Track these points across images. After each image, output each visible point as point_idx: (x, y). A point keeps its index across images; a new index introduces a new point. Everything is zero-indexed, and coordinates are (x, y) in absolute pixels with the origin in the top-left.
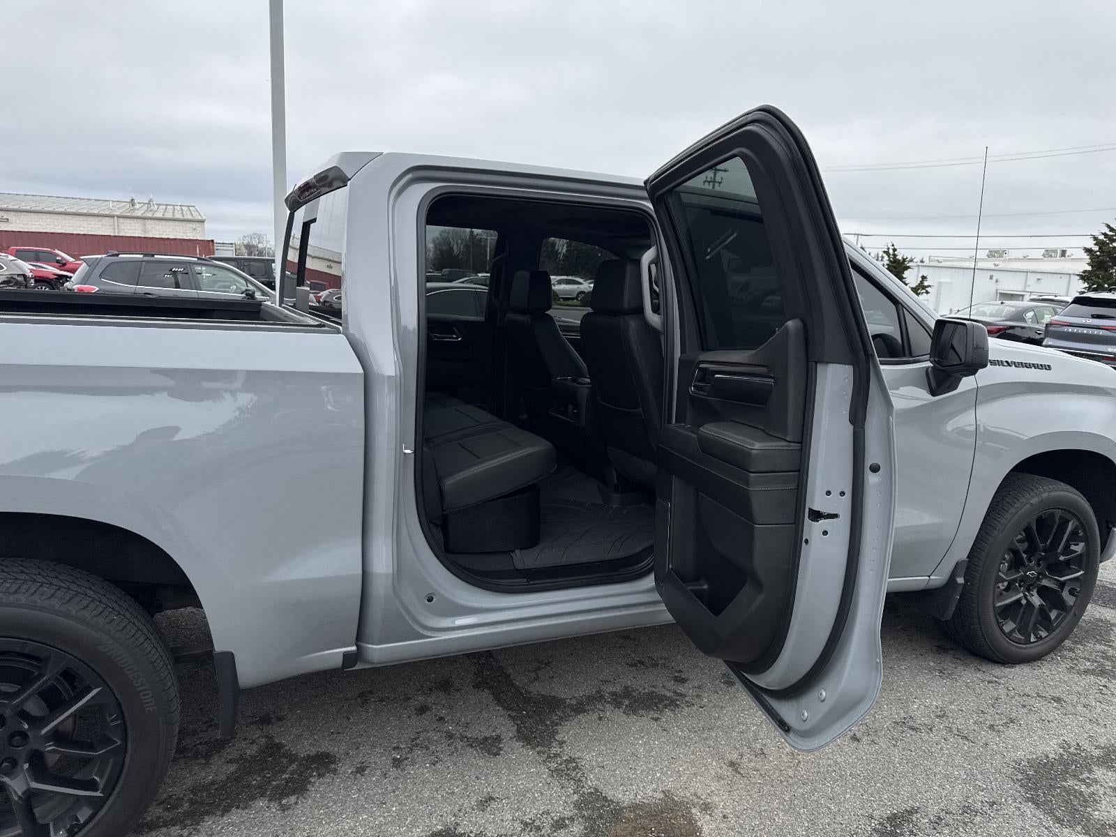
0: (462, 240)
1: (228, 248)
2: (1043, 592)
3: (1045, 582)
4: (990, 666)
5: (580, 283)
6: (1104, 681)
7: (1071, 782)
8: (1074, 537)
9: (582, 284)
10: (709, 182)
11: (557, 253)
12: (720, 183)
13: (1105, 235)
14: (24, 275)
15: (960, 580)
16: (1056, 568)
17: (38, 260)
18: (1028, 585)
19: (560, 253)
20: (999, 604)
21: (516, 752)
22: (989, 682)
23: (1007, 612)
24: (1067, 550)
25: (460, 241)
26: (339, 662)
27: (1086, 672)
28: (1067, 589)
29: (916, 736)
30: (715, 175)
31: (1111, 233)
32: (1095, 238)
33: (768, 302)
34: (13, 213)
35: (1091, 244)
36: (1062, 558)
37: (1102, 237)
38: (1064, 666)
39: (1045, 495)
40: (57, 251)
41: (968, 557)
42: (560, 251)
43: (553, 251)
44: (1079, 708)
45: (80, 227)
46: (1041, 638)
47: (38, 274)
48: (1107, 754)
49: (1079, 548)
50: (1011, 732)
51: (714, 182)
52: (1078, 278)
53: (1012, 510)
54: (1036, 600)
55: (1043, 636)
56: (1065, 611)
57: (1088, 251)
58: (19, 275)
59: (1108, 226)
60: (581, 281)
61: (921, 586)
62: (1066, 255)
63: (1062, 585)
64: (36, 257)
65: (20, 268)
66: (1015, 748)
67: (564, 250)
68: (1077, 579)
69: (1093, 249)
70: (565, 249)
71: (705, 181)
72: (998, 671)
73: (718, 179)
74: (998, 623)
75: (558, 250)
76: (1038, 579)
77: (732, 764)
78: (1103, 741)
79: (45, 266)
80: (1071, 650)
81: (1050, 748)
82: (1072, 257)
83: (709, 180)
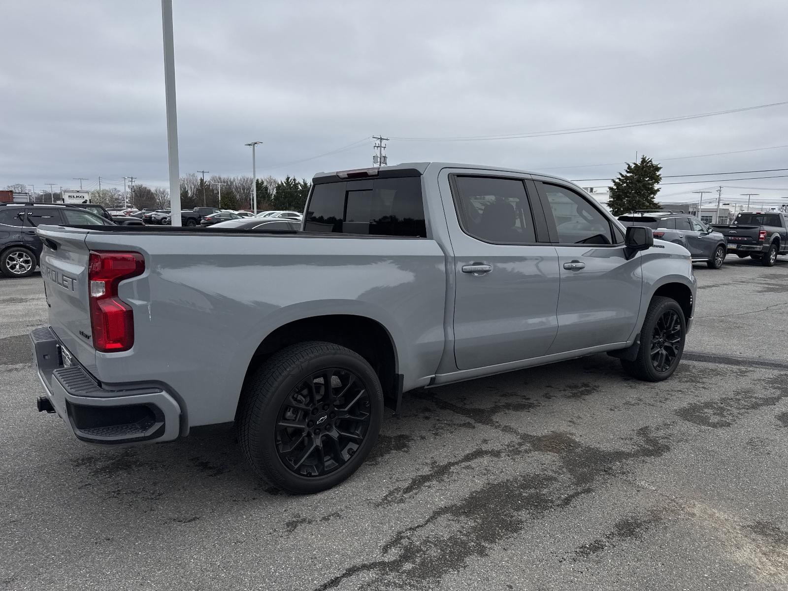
0: (195, 186)
1: (24, 197)
2: (666, 348)
3: (666, 344)
4: (648, 383)
6: (694, 384)
7: (698, 414)
8: (677, 323)
10: (378, 147)
11: (269, 195)
12: (385, 147)
13: (619, 179)
15: (639, 342)
16: (670, 337)
18: (660, 345)
19: (272, 195)
20: (652, 353)
21: (479, 426)
22: (652, 388)
23: (655, 357)
24: (674, 329)
25: (193, 187)
26: (428, 382)
27: (687, 382)
28: (674, 346)
29: (634, 407)
30: (381, 142)
31: (623, 178)
32: (614, 182)
35: (612, 185)
36: (673, 332)
37: (617, 181)
38: (676, 381)
39: (666, 303)
41: (641, 331)
43: (267, 193)
44: (689, 393)
46: (667, 369)
48: (706, 405)
49: (678, 327)
50: (668, 402)
51: (381, 147)
52: (607, 205)
53: (655, 310)
54: (664, 352)
55: (668, 368)
56: (675, 356)
57: (611, 189)
59: (621, 174)
61: (624, 346)
62: (594, 191)
63: (672, 344)
66: (674, 407)
68: (678, 342)
69: (614, 187)
70: (275, 191)
72: (652, 384)
73: (383, 145)
74: (652, 362)
75: (269, 193)
76: (664, 343)
77: (570, 422)
78: (703, 401)
80: (676, 375)
81: (685, 405)
82: (597, 192)
83: (377, 145)
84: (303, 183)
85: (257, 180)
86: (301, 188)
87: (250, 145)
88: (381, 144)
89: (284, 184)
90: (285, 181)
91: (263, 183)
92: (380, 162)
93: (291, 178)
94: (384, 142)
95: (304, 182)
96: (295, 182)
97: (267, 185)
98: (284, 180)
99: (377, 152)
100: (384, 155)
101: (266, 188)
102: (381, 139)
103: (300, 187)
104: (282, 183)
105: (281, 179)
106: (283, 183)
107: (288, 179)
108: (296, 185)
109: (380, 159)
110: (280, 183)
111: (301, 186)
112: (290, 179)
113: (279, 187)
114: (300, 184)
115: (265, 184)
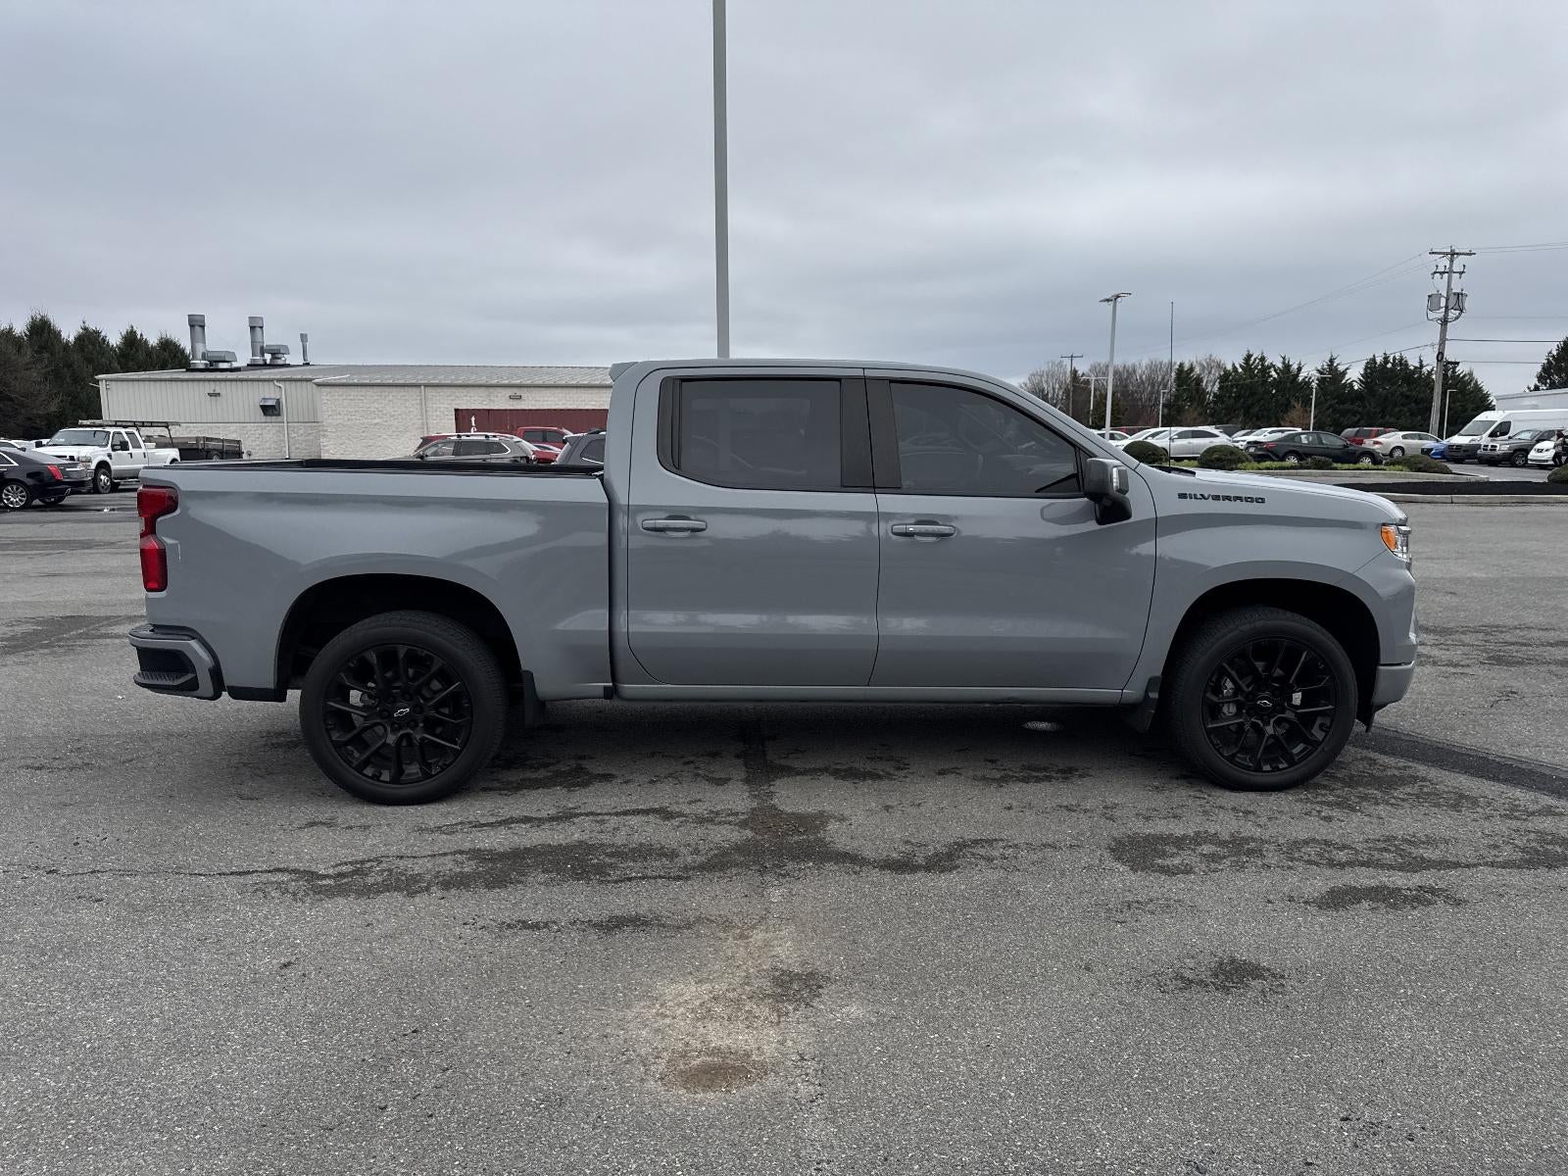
2: (1283, 723)
3: (1284, 714)
5: (1215, 436)
9: (1217, 436)
10: (1442, 273)
11: (1204, 395)
12: (1461, 273)
14: (527, 458)
15: (1155, 696)
17: (545, 441)
19: (1209, 393)
20: (1211, 726)
30: (1452, 261)
33: (1540, 451)
34: (526, 389)
40: (565, 431)
41: (1163, 674)
42: (1209, 389)
43: (1199, 391)
45: (591, 401)
46: (1278, 769)
47: (542, 456)
51: (1450, 272)
54: (1268, 730)
55: (1282, 767)
56: (1312, 746)
58: (521, 458)
60: (1216, 432)
61: (1116, 700)
63: (1302, 717)
64: (544, 438)
65: (522, 449)
67: (1216, 389)
68: (1324, 712)
70: (1217, 385)
71: (1435, 273)
73: (1457, 269)
74: (1214, 745)
75: (1205, 390)
79: (551, 447)
83: (1441, 269)
84: (1280, 365)
85: (1181, 365)
86: (1276, 376)
87: (1108, 300)
88: (1451, 266)
89: (1240, 370)
90: (1242, 362)
91: (1192, 369)
92: (1447, 307)
93: (1256, 355)
94: (1459, 263)
95: (1284, 363)
96: (1263, 365)
97: (1199, 375)
98: (1239, 361)
99: (1441, 284)
100: (1459, 291)
101: (1199, 380)
102: (1453, 254)
103: (1273, 373)
104: (1234, 367)
105: (1232, 359)
106: (1238, 366)
107: (1249, 356)
108: (1265, 370)
109: (1447, 300)
110: (1229, 367)
111: (1275, 370)
112: (1252, 359)
113: (1225, 377)
114: (1274, 366)
115: (1197, 370)
